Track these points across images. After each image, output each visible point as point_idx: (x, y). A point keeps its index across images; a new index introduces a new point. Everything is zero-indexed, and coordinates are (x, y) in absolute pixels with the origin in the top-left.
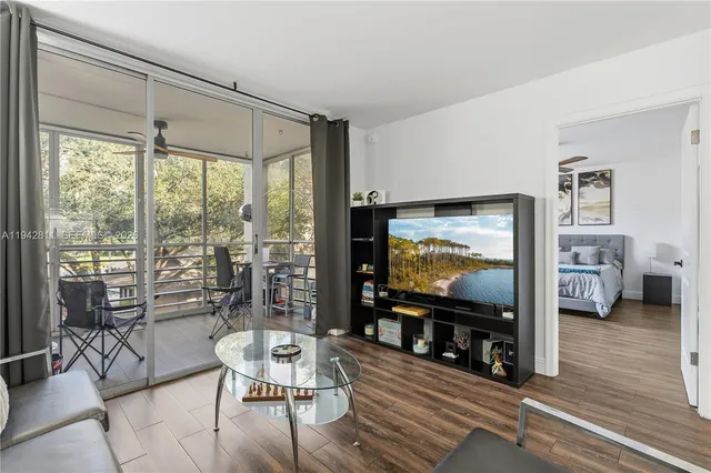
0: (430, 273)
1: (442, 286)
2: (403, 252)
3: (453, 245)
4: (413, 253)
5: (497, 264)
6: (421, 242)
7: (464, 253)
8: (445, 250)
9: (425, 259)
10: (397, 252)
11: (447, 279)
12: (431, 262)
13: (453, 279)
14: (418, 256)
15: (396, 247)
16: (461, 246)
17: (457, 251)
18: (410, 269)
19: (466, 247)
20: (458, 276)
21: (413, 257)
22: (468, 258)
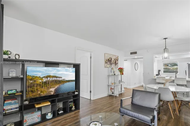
0: (48, 87)
1: (52, 90)
2: (35, 81)
3: (57, 77)
4: (40, 81)
5: (69, 81)
6: (44, 77)
7: (60, 79)
8: (54, 79)
9: (45, 83)
10: (31, 82)
11: (54, 88)
12: (48, 83)
13: (56, 87)
14: (42, 82)
15: (31, 80)
16: (59, 77)
17: (58, 79)
18: (38, 87)
19: (61, 77)
20: (58, 86)
21: (40, 82)
22: (61, 81)
